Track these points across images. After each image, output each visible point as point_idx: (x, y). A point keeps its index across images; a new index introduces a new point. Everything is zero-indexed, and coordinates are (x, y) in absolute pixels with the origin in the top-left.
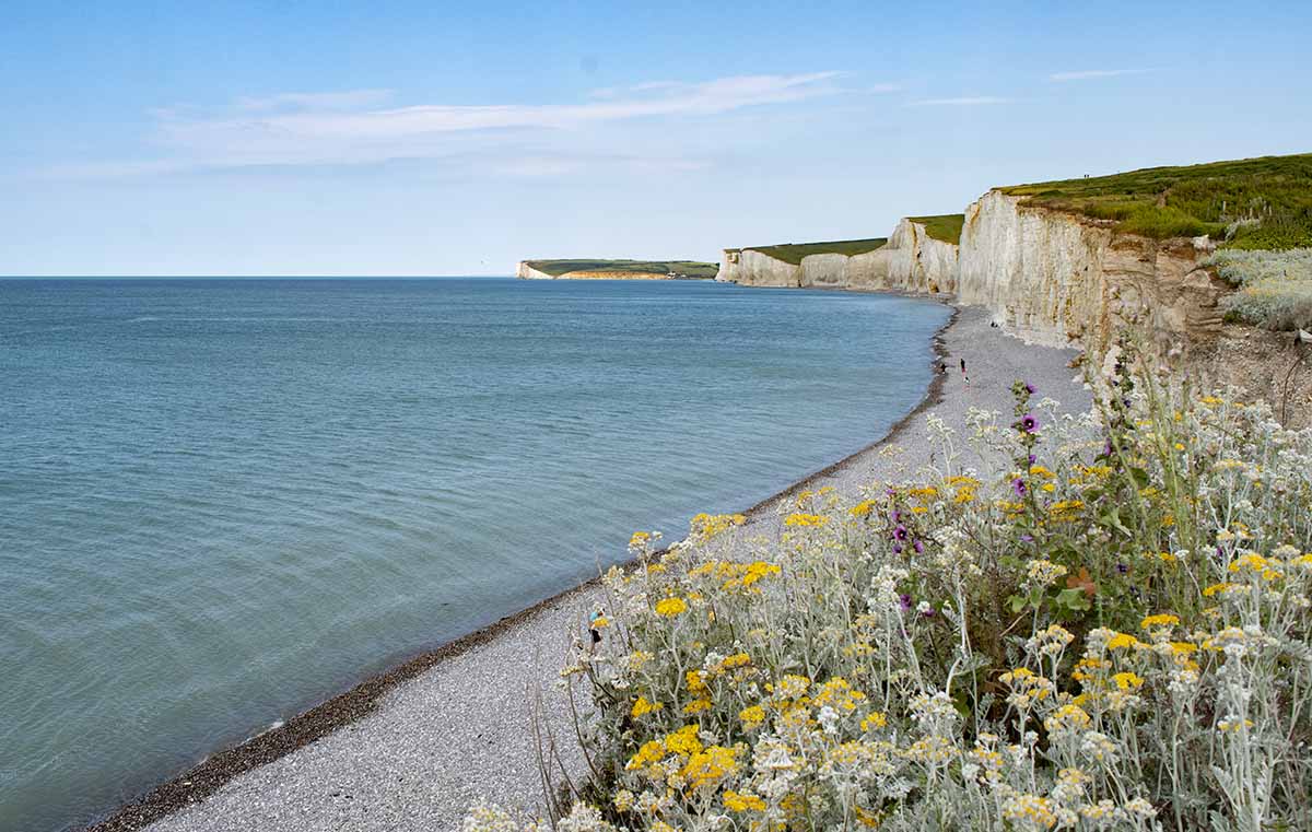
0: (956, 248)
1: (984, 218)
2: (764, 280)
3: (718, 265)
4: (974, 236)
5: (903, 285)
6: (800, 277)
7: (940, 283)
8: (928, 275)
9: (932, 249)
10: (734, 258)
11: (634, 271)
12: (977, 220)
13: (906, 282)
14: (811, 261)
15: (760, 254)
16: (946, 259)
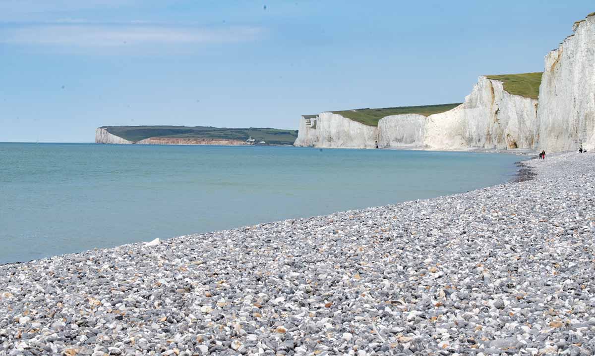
0: (535, 102)
1: (565, 63)
2: (341, 142)
3: (297, 132)
4: (555, 82)
5: (481, 144)
6: (377, 138)
7: (519, 137)
8: (506, 132)
9: (510, 105)
10: (312, 123)
11: (213, 137)
12: (558, 65)
13: (483, 140)
14: (388, 123)
15: (337, 116)
16: (525, 114)
